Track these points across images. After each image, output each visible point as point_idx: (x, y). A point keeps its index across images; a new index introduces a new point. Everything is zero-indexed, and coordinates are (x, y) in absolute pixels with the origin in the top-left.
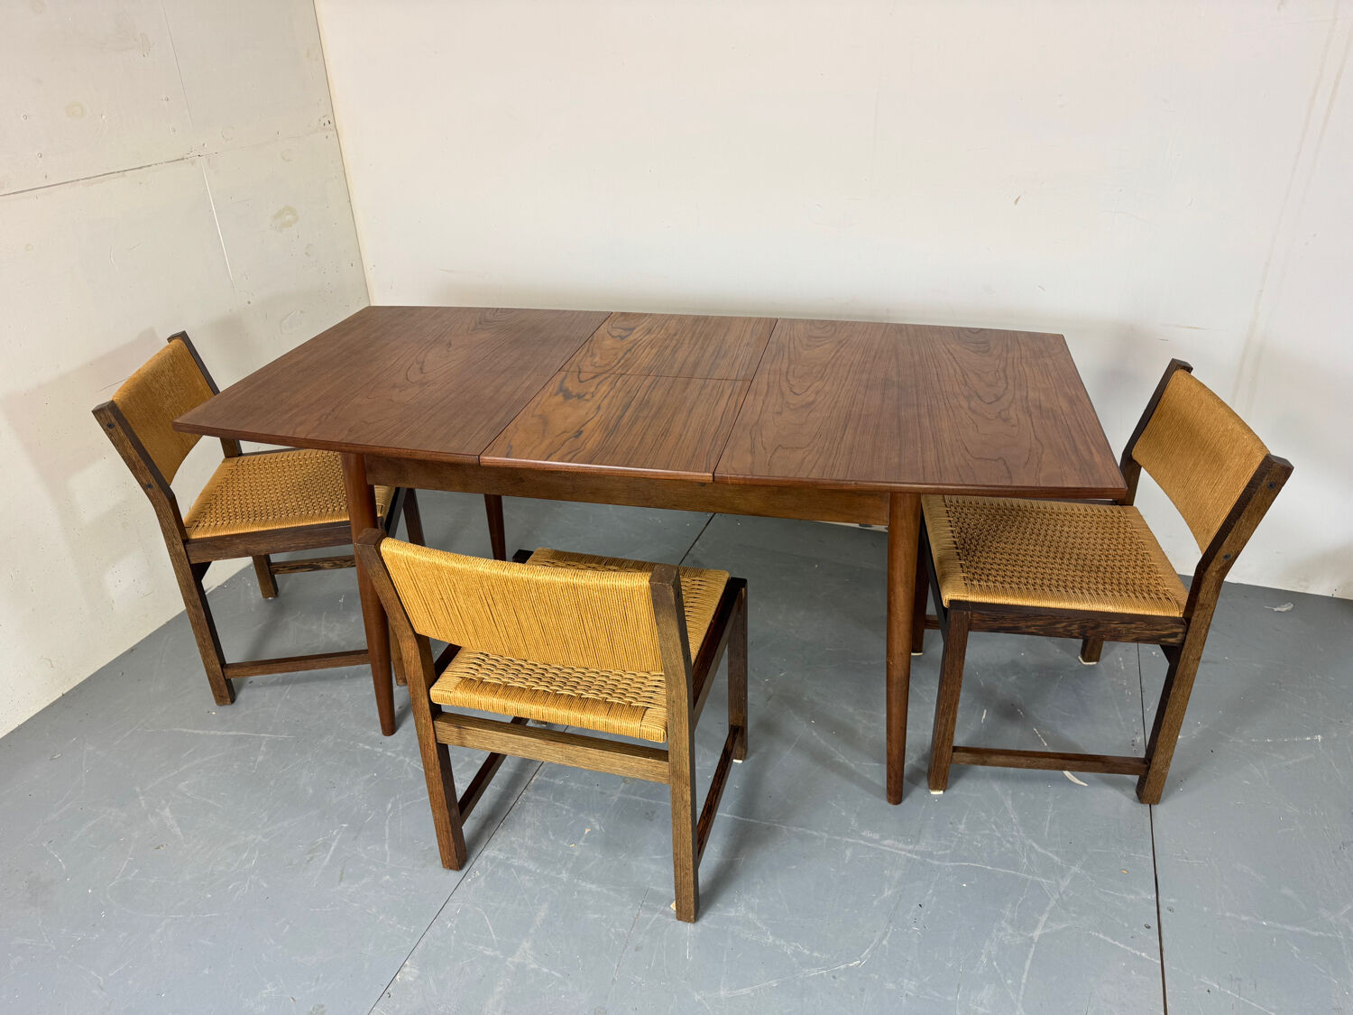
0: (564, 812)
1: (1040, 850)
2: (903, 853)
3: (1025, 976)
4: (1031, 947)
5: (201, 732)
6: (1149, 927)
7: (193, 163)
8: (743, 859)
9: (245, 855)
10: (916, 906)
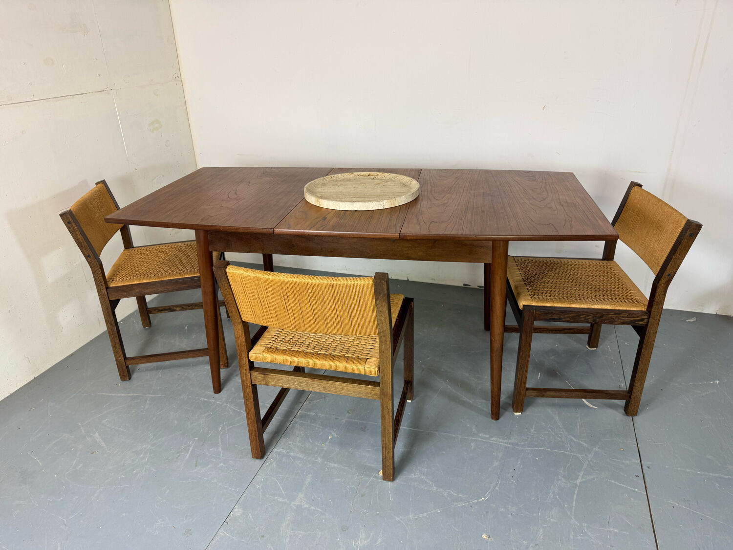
0: (317, 429)
1: (576, 440)
2: (502, 444)
3: (574, 503)
4: (576, 488)
5: (113, 395)
6: (638, 476)
7: (108, 93)
8: (416, 449)
9: (142, 455)
10: (512, 470)
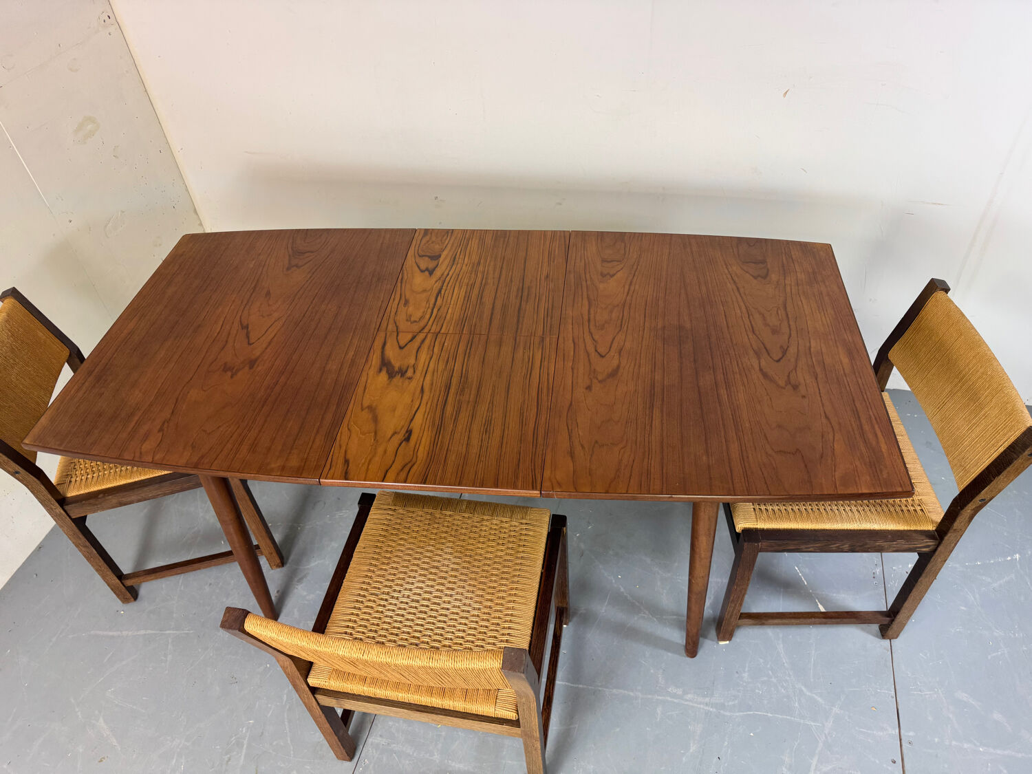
1: (808, 693)
2: (702, 706)
5: (115, 633)
6: (894, 762)
8: (577, 726)
9: (174, 761)
10: (716, 759)
